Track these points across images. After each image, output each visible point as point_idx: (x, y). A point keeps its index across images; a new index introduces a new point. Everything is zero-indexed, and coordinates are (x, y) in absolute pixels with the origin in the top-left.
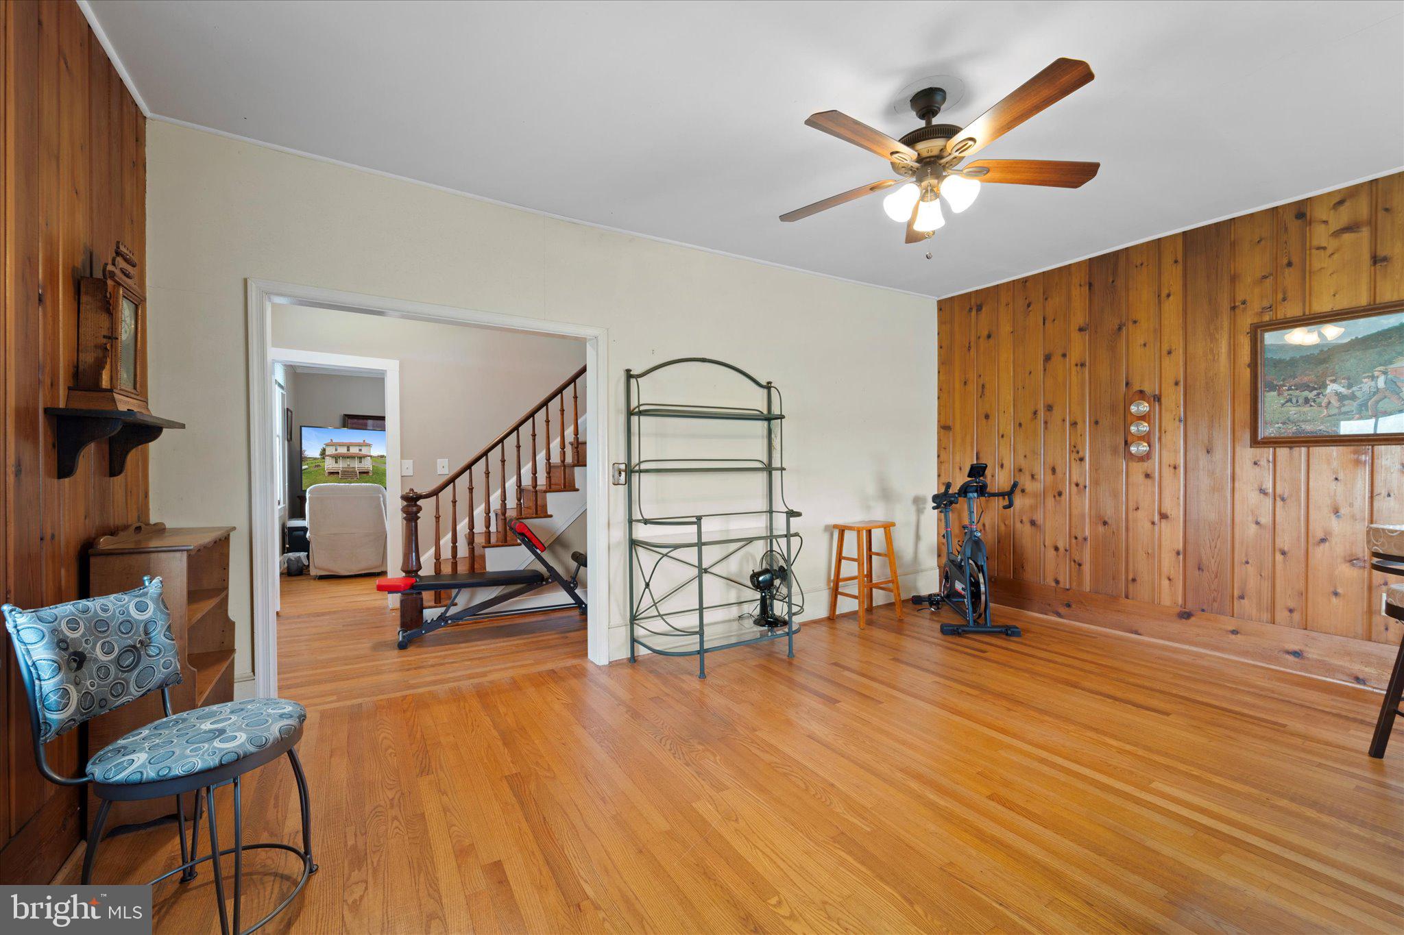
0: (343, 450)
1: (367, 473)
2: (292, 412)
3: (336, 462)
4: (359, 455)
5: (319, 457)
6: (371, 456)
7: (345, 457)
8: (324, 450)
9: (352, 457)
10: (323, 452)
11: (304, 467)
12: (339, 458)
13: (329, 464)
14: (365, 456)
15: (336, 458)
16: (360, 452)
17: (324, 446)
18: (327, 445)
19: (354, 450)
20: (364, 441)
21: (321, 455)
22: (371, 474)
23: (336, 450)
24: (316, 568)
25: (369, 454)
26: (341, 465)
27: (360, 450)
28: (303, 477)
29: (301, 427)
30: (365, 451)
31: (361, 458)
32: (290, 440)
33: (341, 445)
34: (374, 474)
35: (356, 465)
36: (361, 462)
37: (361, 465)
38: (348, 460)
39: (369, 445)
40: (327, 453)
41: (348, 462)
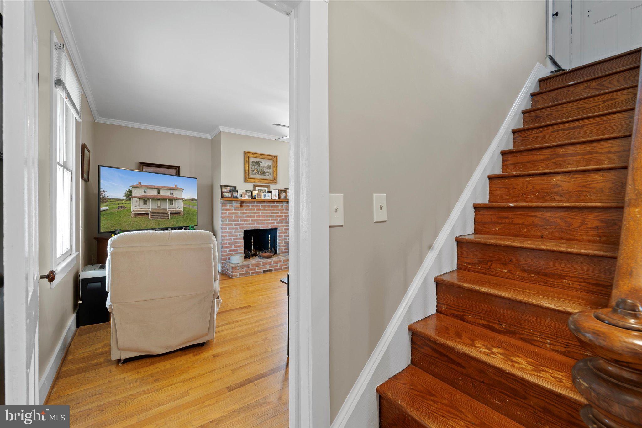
0: (154, 193)
1: (178, 213)
2: (89, 152)
3: (145, 204)
4: (171, 198)
5: (124, 198)
6: (182, 199)
7: (154, 199)
8: (130, 192)
9: (163, 199)
10: (129, 195)
11: (102, 209)
12: (149, 199)
13: (136, 206)
14: (176, 199)
15: (145, 200)
16: (172, 196)
17: (131, 188)
18: (134, 187)
19: (164, 193)
20: (176, 185)
21: (126, 196)
22: (182, 215)
23: (145, 192)
24: (119, 349)
25: (180, 197)
26: (151, 207)
27: (172, 193)
28: (102, 219)
29: (99, 166)
30: (176, 194)
31: (172, 201)
32: (86, 180)
33: (152, 188)
34: (185, 214)
35: (167, 206)
36: (172, 204)
37: (173, 207)
38: (159, 202)
39: (181, 190)
40: (134, 195)
41: (159, 203)
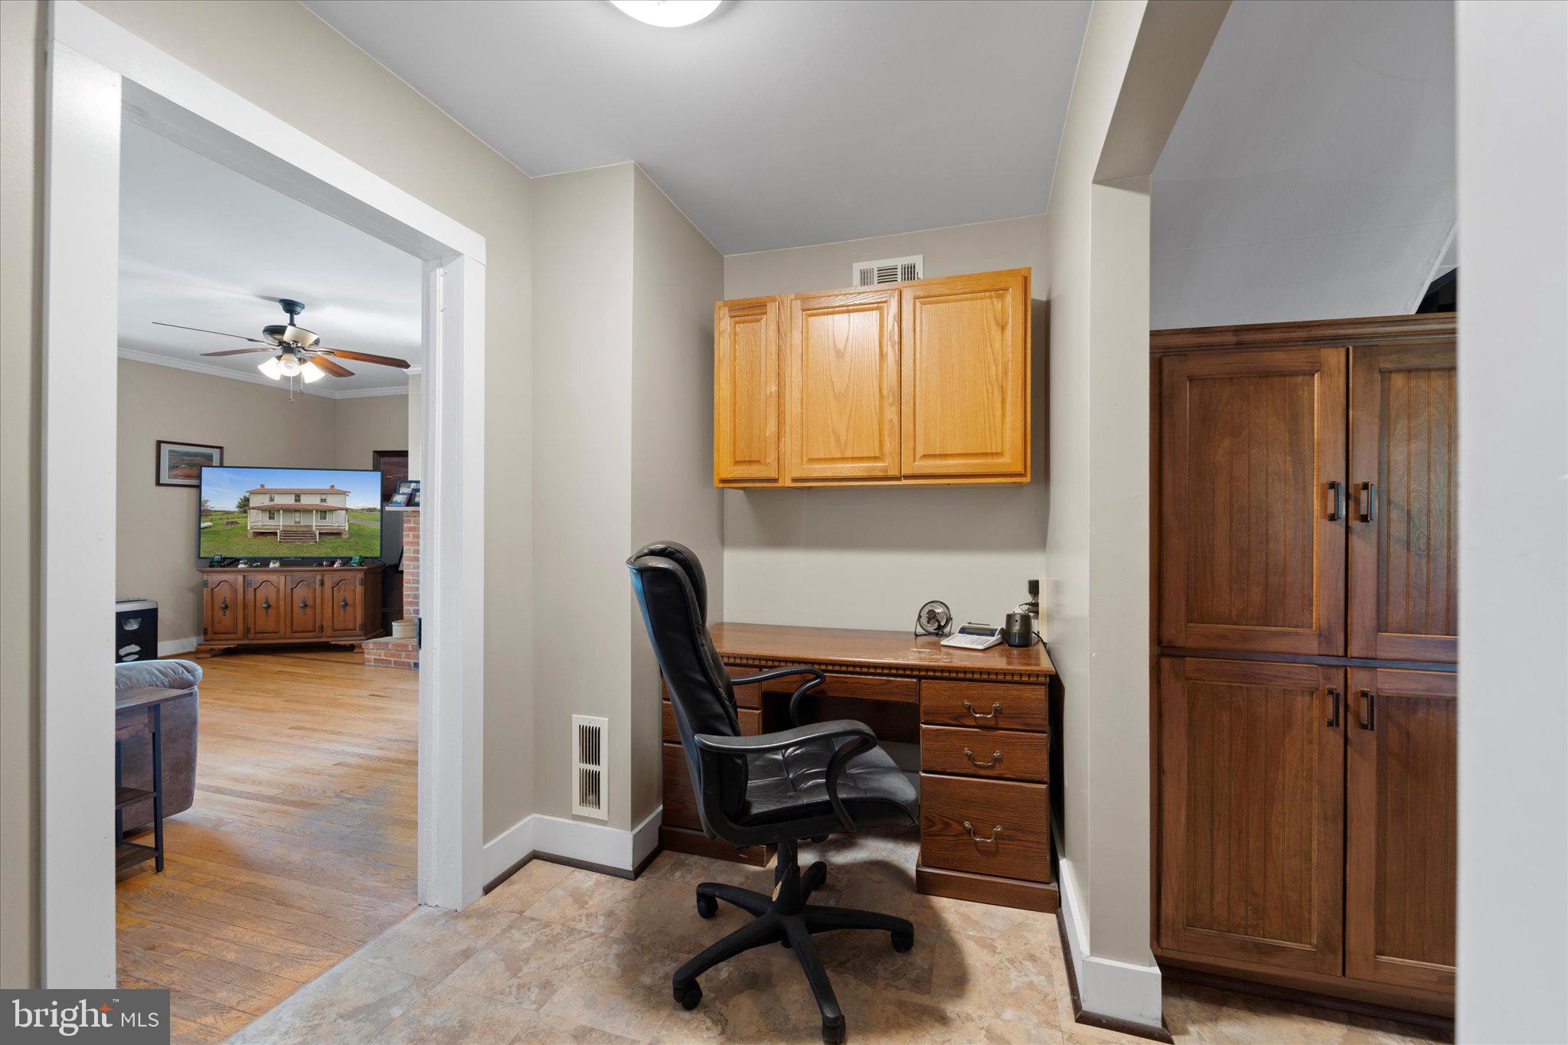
0: (288, 500)
1: (338, 534)
3: (271, 517)
4: (322, 508)
5: (237, 510)
6: (347, 510)
7: (288, 510)
8: (247, 500)
9: (307, 511)
10: (244, 505)
11: (203, 525)
12: (278, 511)
13: (256, 520)
14: (333, 510)
15: (272, 512)
16: (324, 504)
17: (247, 495)
18: (252, 493)
19: (307, 500)
20: (334, 487)
21: (240, 507)
22: (345, 536)
23: (272, 500)
25: (341, 506)
26: (281, 522)
27: (324, 500)
28: (202, 539)
29: (200, 467)
30: (332, 501)
31: (323, 513)
33: (283, 493)
34: (351, 535)
35: (314, 522)
36: (323, 518)
37: (326, 523)
38: (298, 514)
39: (344, 493)
40: (252, 505)
41: (297, 517)
